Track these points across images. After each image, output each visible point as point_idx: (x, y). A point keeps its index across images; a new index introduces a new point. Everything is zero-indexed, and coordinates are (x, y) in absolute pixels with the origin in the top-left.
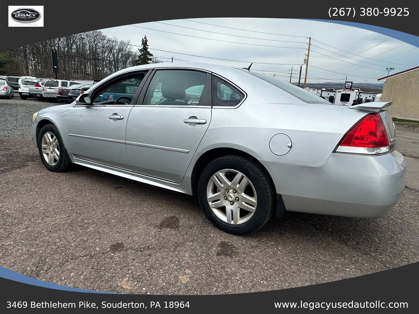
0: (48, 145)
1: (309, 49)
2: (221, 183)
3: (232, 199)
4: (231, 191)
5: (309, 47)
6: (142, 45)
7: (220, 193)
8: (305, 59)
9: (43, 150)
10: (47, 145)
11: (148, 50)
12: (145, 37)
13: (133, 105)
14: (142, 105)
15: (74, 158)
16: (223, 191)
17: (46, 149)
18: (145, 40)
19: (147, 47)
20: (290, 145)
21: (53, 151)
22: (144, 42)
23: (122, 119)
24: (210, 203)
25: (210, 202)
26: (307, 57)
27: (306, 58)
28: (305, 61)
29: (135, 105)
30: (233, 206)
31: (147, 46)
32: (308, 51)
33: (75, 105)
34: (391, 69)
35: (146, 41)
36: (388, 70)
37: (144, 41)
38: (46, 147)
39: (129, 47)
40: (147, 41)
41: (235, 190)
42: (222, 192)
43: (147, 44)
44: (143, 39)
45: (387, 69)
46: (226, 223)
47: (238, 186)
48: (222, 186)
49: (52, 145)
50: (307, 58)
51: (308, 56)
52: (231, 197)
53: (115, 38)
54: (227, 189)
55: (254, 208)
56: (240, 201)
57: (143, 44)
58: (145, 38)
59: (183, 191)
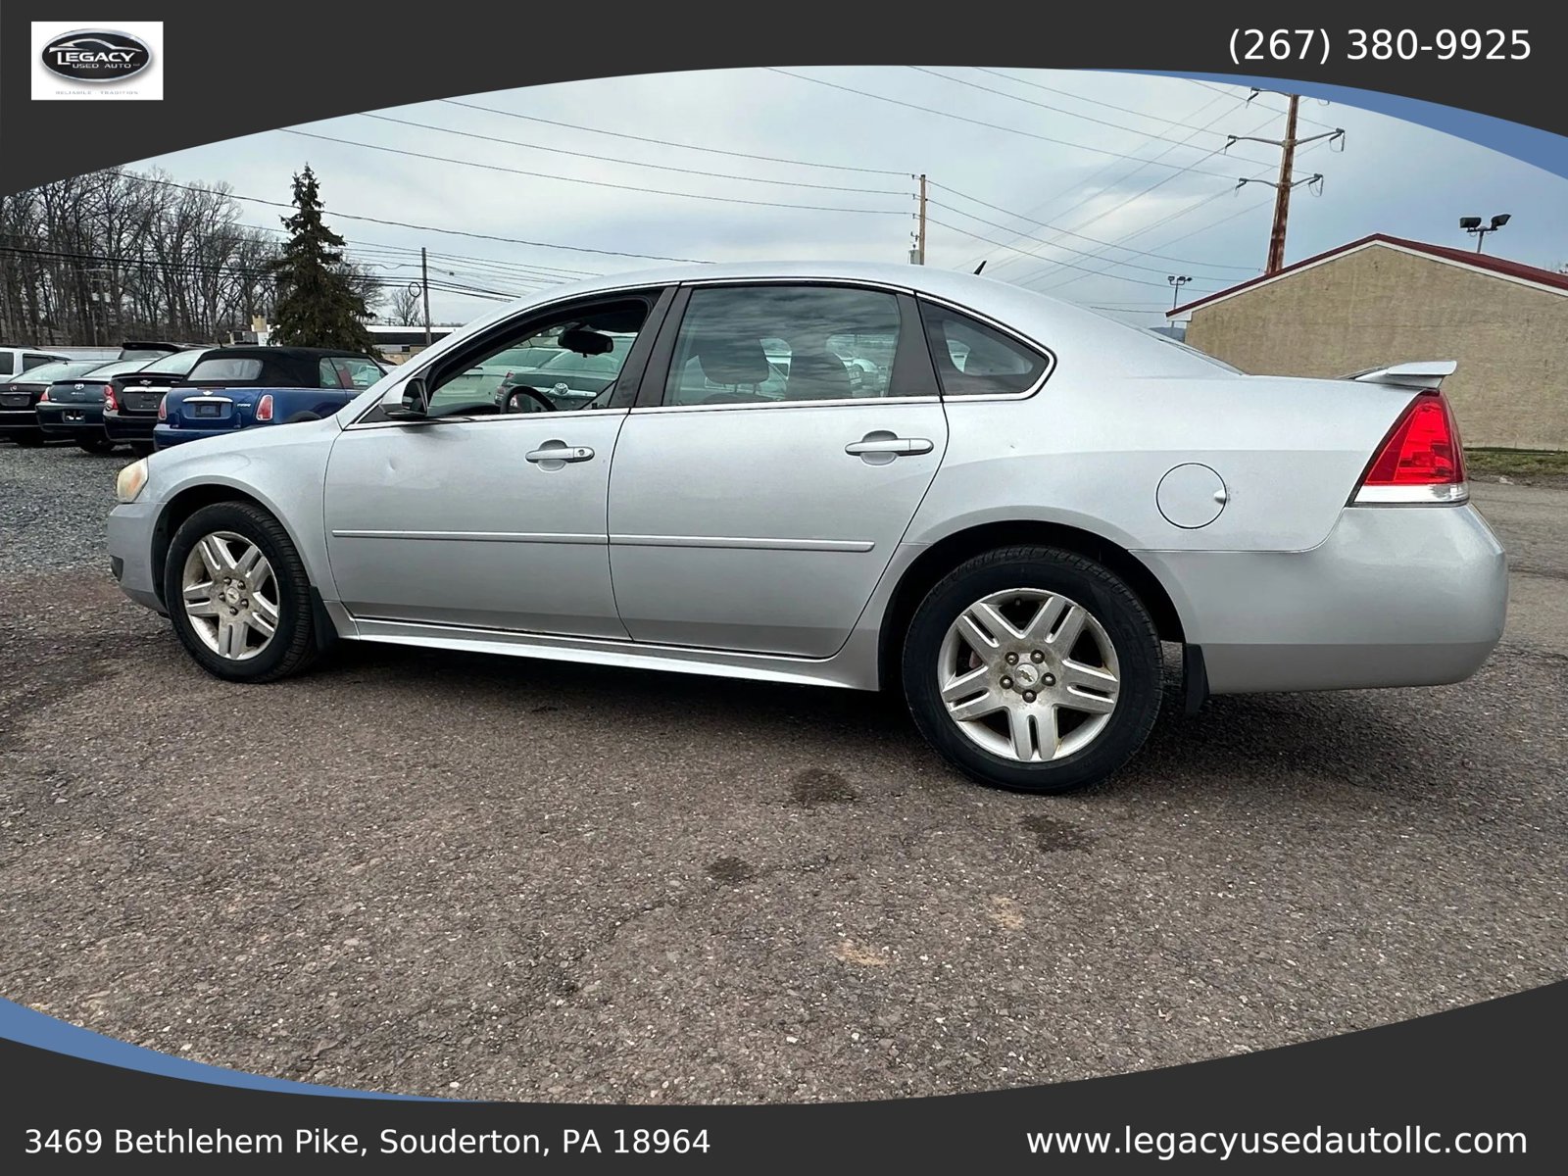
0: (216, 582)
1: (923, 217)
2: (991, 636)
3: (1031, 683)
4: (1025, 657)
5: (923, 208)
6: (298, 204)
7: (986, 668)
8: (912, 249)
9: (188, 606)
10: (210, 584)
11: (324, 221)
12: (308, 169)
13: (626, 410)
14: (661, 406)
15: (352, 619)
16: (997, 660)
17: (207, 600)
18: (306, 182)
19: (317, 209)
20: (1221, 494)
21: (244, 603)
22: (304, 189)
23: (590, 457)
24: (951, 707)
25: (952, 704)
26: (917, 244)
27: (914, 246)
28: (912, 256)
29: (633, 410)
30: (1036, 702)
31: (319, 204)
32: (919, 221)
33: (353, 422)
34: (1181, 279)
35: (313, 186)
36: (1175, 282)
37: (304, 185)
38: (205, 594)
39: (224, 209)
40: (317, 186)
41: (1040, 652)
42: (992, 665)
43: (316, 196)
44: (297, 180)
45: (1171, 279)
46: (1013, 761)
47: (1050, 639)
48: (995, 644)
49: (234, 581)
50: (917, 248)
51: (922, 238)
52: (1027, 677)
53: (162, 172)
54: (1011, 655)
55: (1110, 701)
56: (1059, 683)
57: (298, 196)
58: (308, 175)
59: (843, 683)
